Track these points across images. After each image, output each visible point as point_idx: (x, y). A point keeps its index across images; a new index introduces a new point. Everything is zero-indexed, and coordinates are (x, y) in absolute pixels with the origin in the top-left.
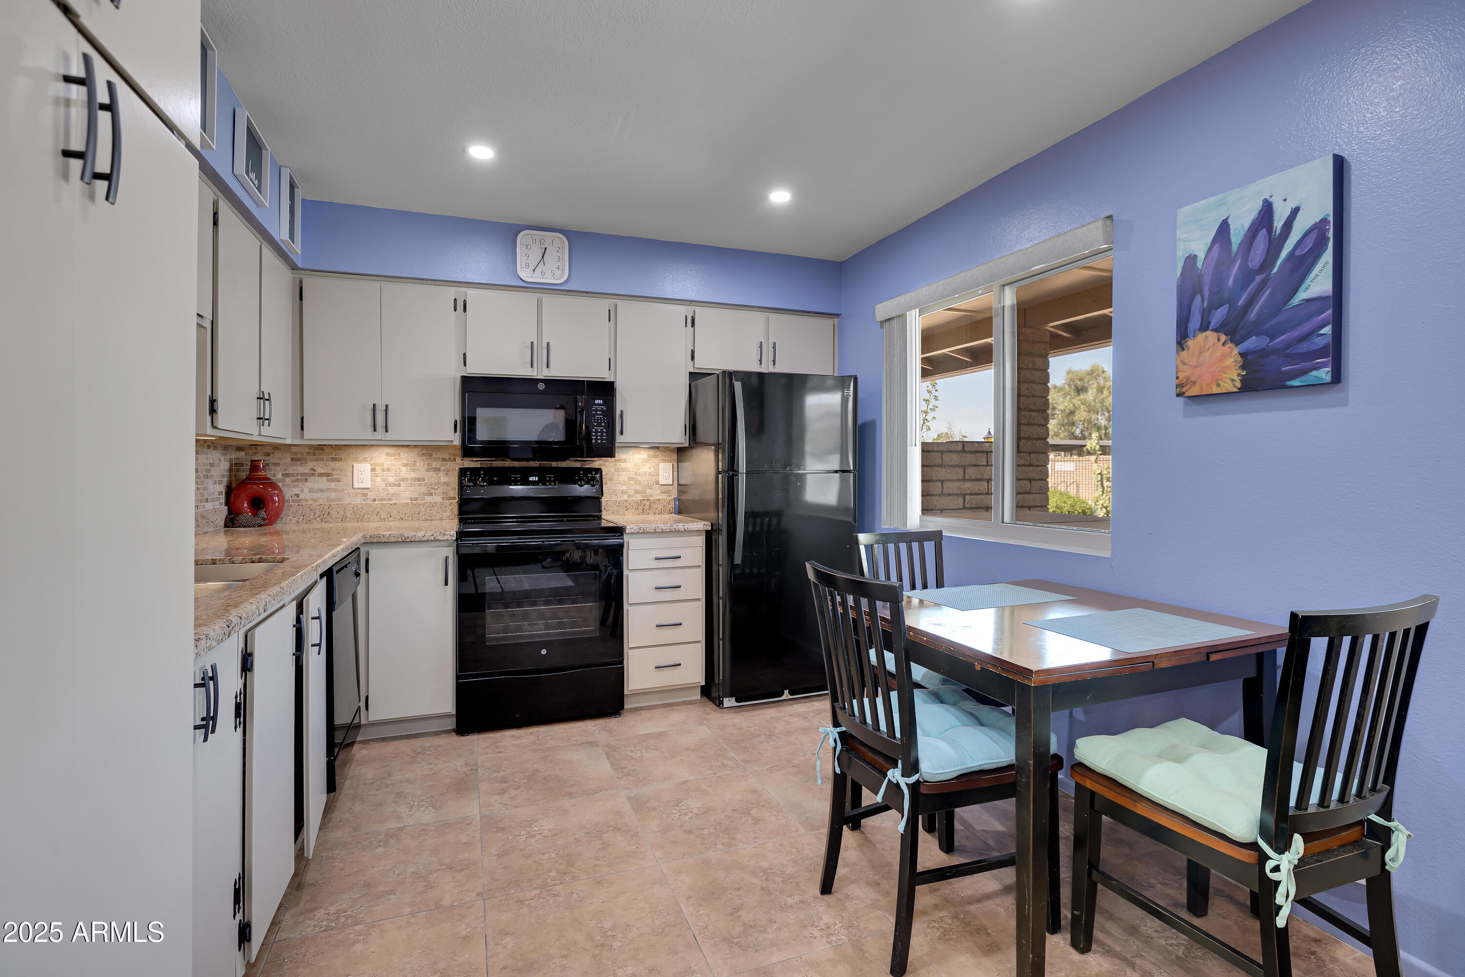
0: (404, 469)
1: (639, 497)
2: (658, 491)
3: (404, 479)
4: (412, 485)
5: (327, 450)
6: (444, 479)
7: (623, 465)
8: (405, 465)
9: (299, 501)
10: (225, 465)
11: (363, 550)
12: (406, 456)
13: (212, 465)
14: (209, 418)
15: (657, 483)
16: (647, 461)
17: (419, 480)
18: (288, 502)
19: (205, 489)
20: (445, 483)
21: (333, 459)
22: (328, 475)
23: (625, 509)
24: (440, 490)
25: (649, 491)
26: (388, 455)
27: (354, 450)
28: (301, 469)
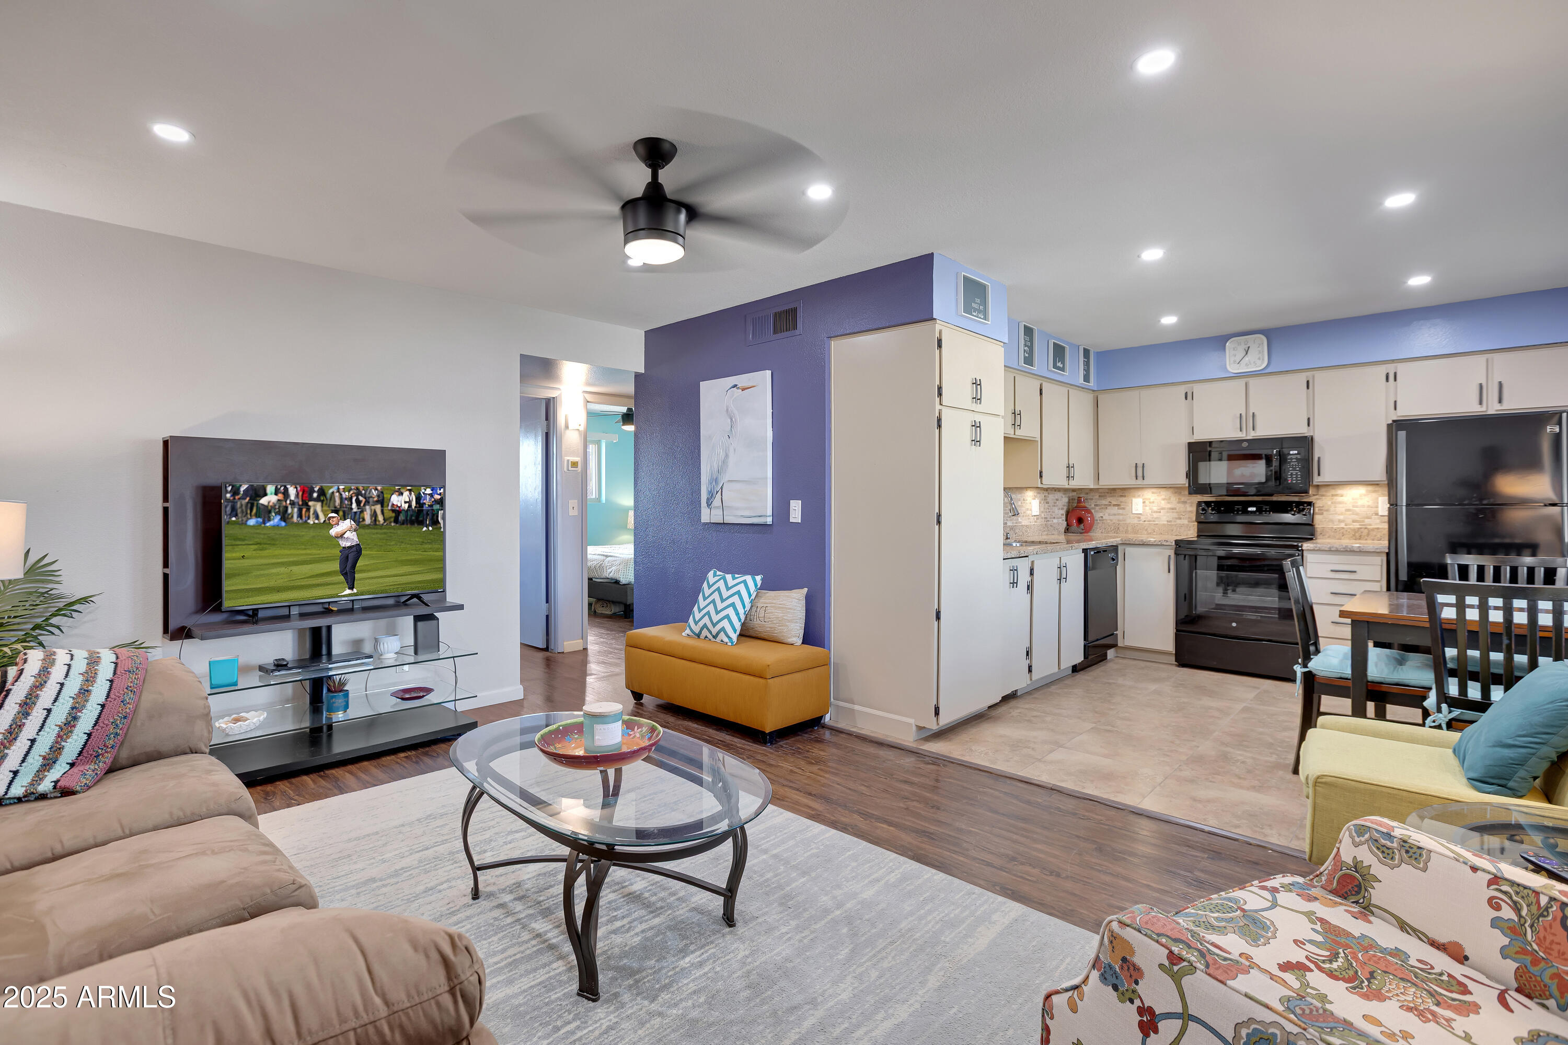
0: (1163, 502)
1: (1357, 526)
2: (1378, 521)
3: (1163, 509)
4: (1168, 512)
5: (1118, 491)
6: (1189, 509)
7: (1340, 499)
8: (1164, 499)
9: (1103, 520)
10: (1065, 500)
11: (1120, 549)
12: (1164, 494)
13: (1057, 500)
14: (1039, 480)
15: (1377, 514)
16: (1365, 495)
17: (1172, 509)
18: (1097, 520)
19: (1053, 512)
20: (1190, 512)
21: (1121, 496)
22: (1118, 505)
23: (1341, 535)
24: (1187, 516)
25: (1367, 521)
26: (1153, 493)
27: (1132, 490)
28: (1104, 502)
